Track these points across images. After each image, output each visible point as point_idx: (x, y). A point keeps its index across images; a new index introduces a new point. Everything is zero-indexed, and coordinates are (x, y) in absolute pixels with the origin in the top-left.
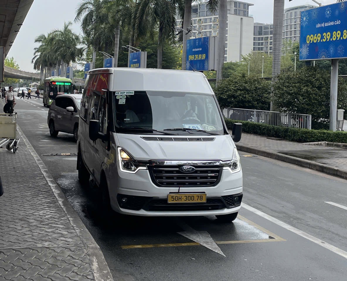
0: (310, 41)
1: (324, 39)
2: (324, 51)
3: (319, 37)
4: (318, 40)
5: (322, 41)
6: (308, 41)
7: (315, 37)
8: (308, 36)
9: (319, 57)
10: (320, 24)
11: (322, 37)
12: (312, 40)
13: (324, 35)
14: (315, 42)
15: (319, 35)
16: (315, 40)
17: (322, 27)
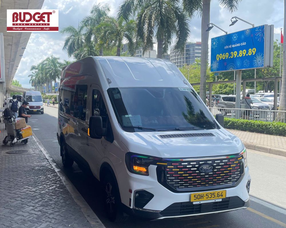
0: (220, 58)
1: (232, 56)
2: (232, 65)
3: (227, 55)
4: (226, 57)
5: (229, 58)
6: (218, 58)
7: (224, 55)
8: (218, 55)
9: (228, 68)
10: (227, 46)
11: (230, 55)
12: (221, 58)
13: (231, 53)
14: (224, 58)
15: (227, 53)
16: (224, 57)
17: (229, 48)
